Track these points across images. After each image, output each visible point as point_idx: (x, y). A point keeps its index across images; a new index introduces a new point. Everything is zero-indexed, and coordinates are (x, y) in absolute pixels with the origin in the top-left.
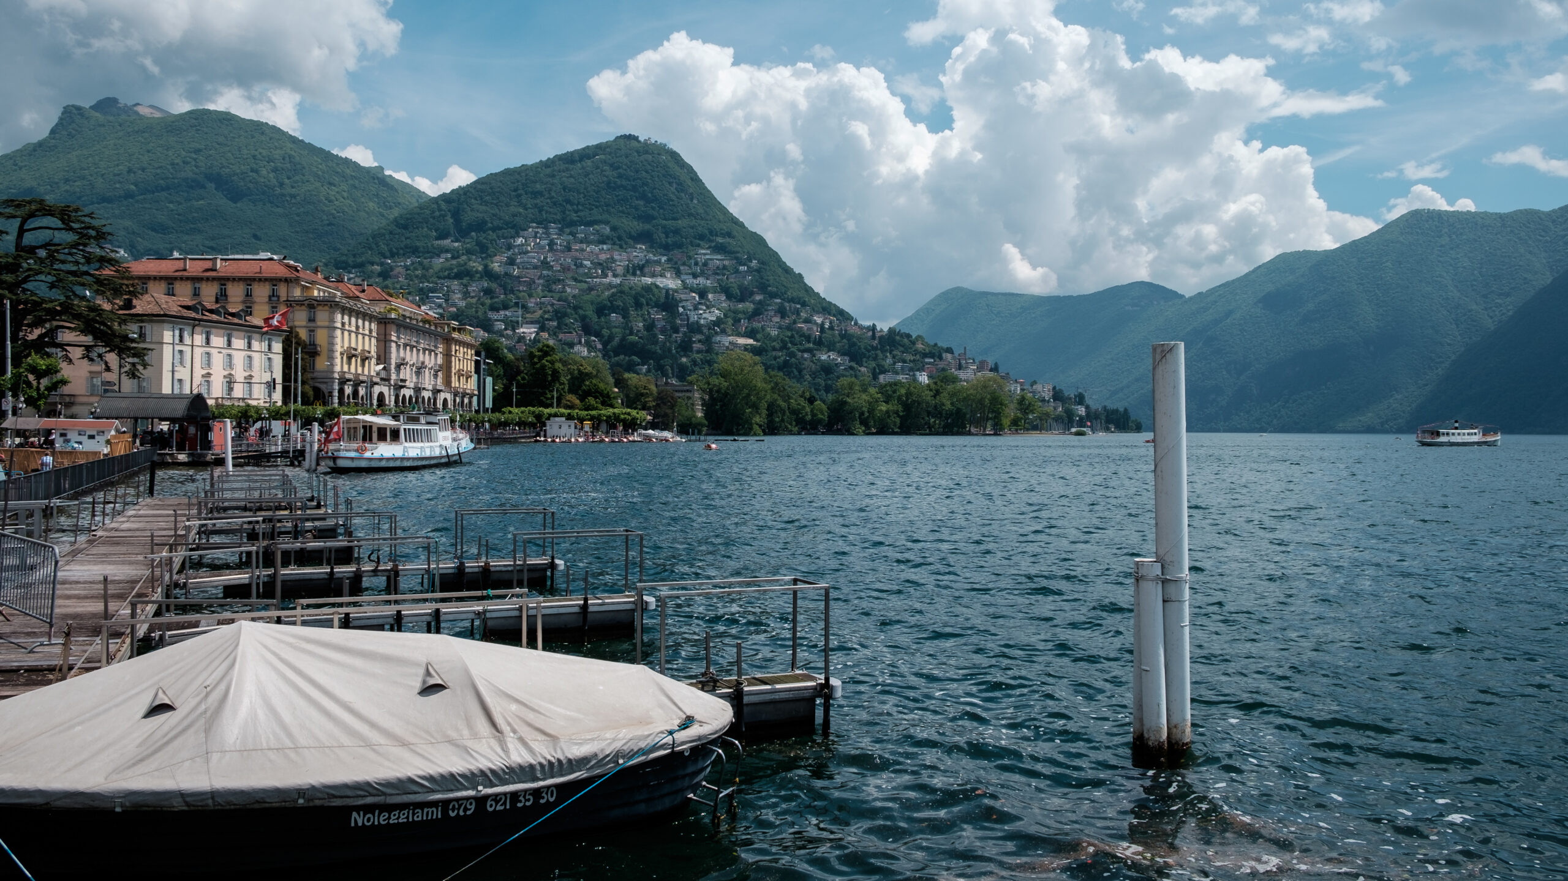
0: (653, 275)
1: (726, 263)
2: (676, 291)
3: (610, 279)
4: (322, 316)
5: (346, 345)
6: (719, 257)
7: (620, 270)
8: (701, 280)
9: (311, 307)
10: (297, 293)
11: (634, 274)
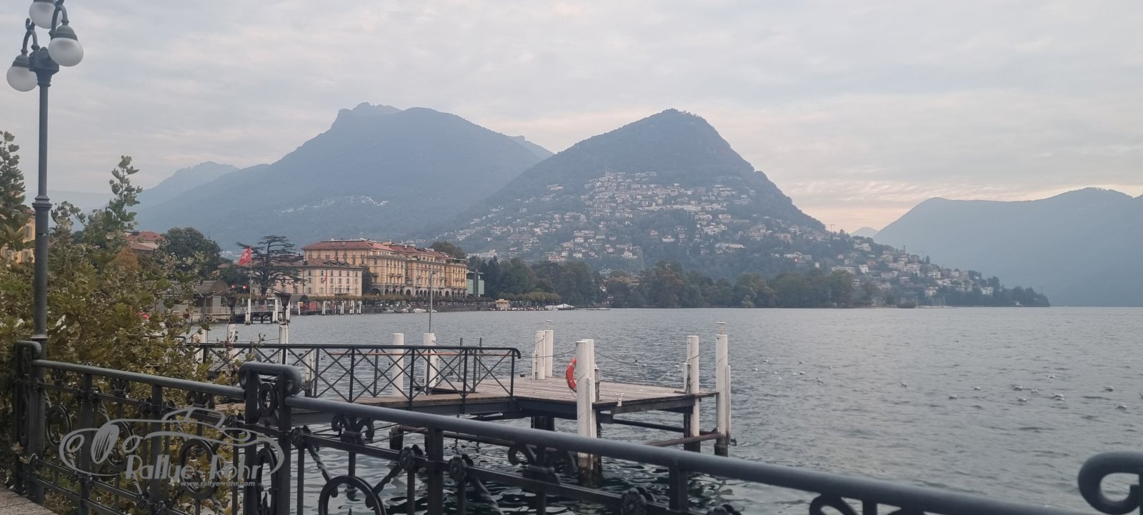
0: (682, 204)
1: (734, 193)
2: (696, 213)
3: (654, 207)
4: (379, 262)
5: (389, 273)
6: (729, 189)
7: (660, 201)
8: (716, 206)
9: (375, 259)
10: (371, 253)
11: (670, 203)
